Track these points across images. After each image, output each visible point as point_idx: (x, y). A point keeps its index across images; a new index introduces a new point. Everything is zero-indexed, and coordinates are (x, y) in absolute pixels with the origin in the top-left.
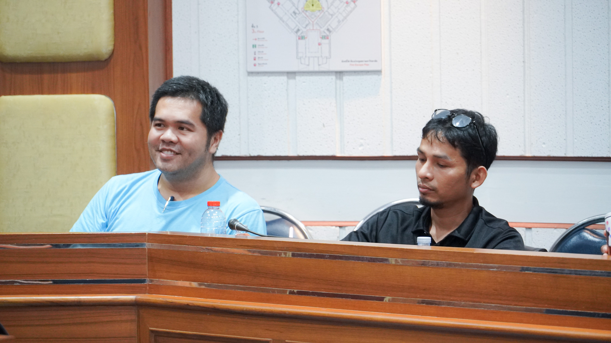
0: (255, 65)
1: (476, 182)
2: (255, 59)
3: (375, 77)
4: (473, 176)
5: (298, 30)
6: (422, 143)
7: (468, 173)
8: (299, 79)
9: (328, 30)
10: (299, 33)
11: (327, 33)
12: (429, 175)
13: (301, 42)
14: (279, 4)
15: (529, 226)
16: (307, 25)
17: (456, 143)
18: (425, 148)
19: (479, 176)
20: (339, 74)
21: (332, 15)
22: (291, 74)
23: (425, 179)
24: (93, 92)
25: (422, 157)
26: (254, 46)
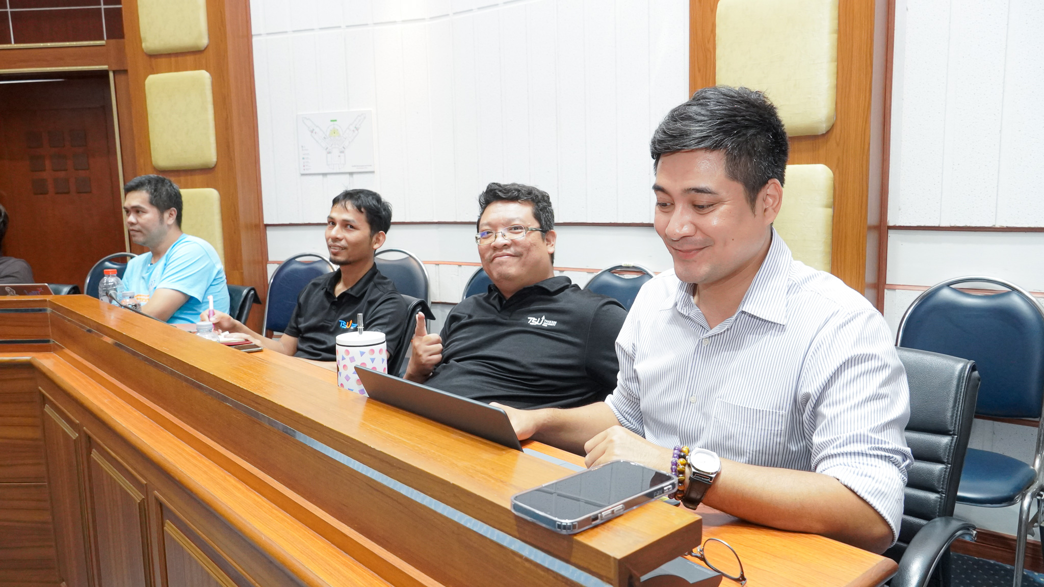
0: (304, 170)
1: (377, 244)
2: (304, 166)
3: (371, 175)
4: (374, 239)
5: (327, 148)
6: (331, 212)
7: (371, 236)
8: (329, 177)
9: (344, 147)
10: (328, 150)
11: (343, 149)
12: (339, 236)
13: (329, 155)
14: (316, 133)
15: (460, 264)
16: (332, 145)
17: (363, 210)
18: (335, 215)
19: (379, 240)
20: (351, 174)
21: (345, 139)
22: (325, 175)
23: (336, 240)
24: (208, 187)
25: (332, 222)
26: (303, 158)
